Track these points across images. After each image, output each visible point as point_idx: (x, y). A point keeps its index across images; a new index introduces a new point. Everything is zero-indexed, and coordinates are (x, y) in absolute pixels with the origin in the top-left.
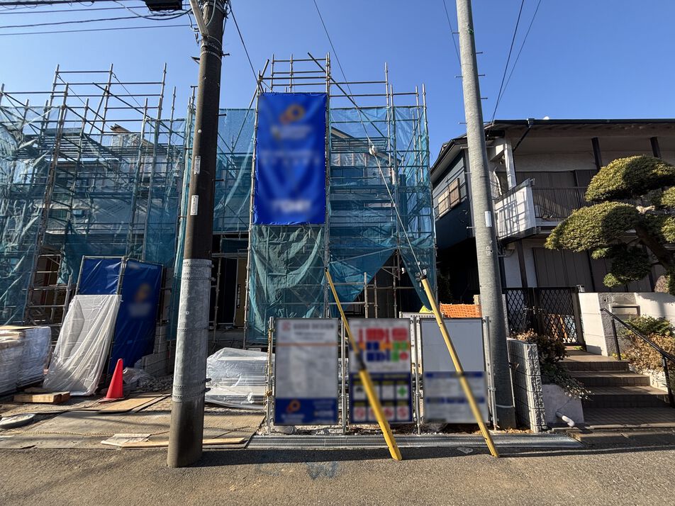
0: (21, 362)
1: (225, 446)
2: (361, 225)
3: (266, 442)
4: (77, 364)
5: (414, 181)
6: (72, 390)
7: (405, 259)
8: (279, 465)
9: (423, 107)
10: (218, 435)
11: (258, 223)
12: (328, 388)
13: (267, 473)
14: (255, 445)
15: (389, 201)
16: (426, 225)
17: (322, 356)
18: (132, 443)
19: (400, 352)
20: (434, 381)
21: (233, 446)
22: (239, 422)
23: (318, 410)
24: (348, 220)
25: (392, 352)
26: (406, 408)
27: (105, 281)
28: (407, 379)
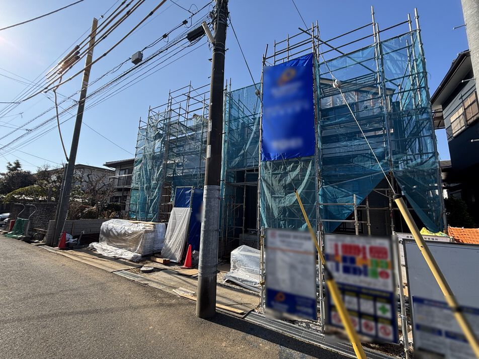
0: (154, 240)
1: (231, 313)
2: (350, 153)
3: (258, 319)
4: (173, 245)
5: (412, 106)
6: (171, 259)
7: (400, 181)
8: (260, 340)
9: (416, 31)
10: (230, 304)
11: (265, 160)
12: (308, 290)
13: (250, 343)
14: (250, 319)
15: (381, 129)
16: (429, 146)
17: (301, 262)
18: (185, 295)
19: (379, 270)
20: (425, 308)
21: (236, 314)
22: (246, 299)
23: (300, 305)
24: (337, 150)
25: (370, 268)
26: (390, 328)
27: (185, 200)
28: (390, 298)
